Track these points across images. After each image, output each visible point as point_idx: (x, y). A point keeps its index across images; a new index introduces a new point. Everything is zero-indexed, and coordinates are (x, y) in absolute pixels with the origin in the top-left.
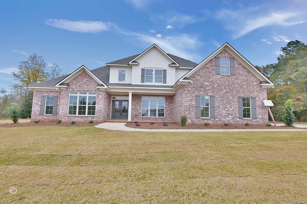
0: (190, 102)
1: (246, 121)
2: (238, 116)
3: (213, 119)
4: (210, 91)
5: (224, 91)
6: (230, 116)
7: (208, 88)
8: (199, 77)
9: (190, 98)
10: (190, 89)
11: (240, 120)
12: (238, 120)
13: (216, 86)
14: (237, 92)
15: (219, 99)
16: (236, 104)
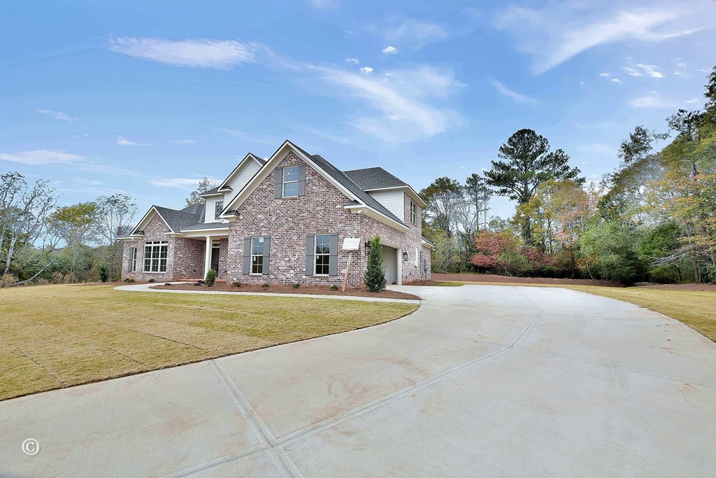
0: (237, 250)
1: (317, 279)
2: (304, 270)
3: (266, 276)
4: (264, 229)
5: (285, 227)
6: (292, 271)
7: (262, 224)
8: (251, 207)
9: (238, 243)
10: (238, 229)
11: (308, 278)
12: (304, 277)
13: (273, 219)
14: (307, 226)
15: (277, 242)
16: (303, 248)
